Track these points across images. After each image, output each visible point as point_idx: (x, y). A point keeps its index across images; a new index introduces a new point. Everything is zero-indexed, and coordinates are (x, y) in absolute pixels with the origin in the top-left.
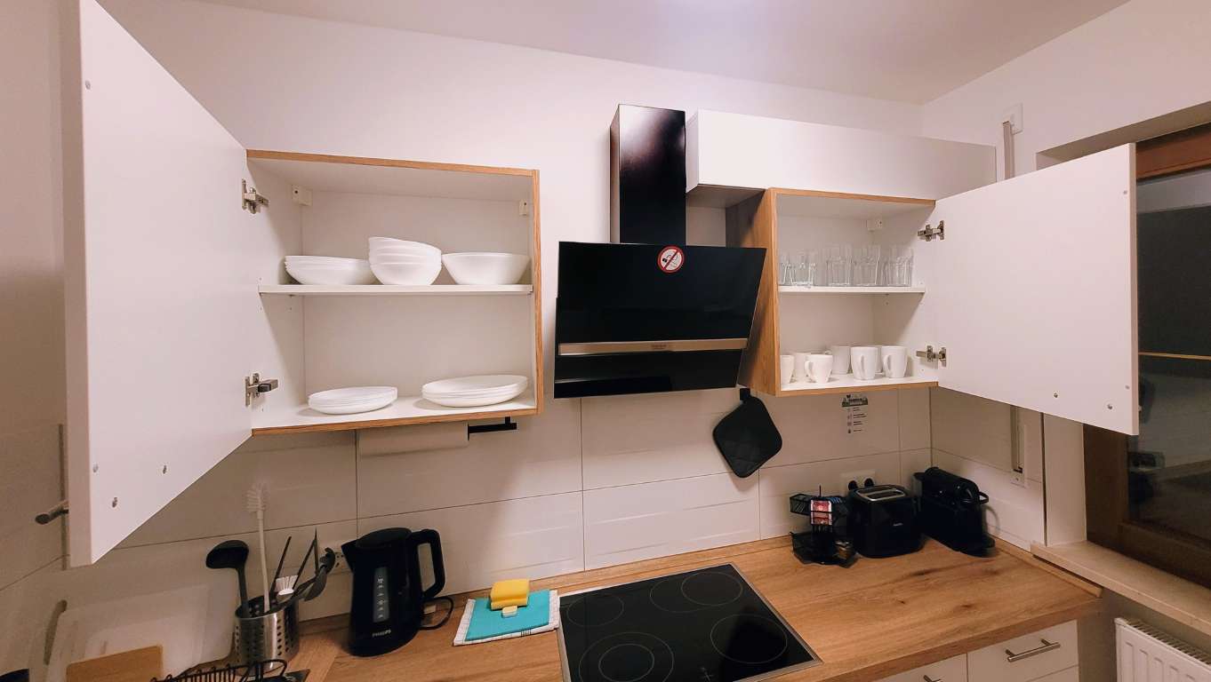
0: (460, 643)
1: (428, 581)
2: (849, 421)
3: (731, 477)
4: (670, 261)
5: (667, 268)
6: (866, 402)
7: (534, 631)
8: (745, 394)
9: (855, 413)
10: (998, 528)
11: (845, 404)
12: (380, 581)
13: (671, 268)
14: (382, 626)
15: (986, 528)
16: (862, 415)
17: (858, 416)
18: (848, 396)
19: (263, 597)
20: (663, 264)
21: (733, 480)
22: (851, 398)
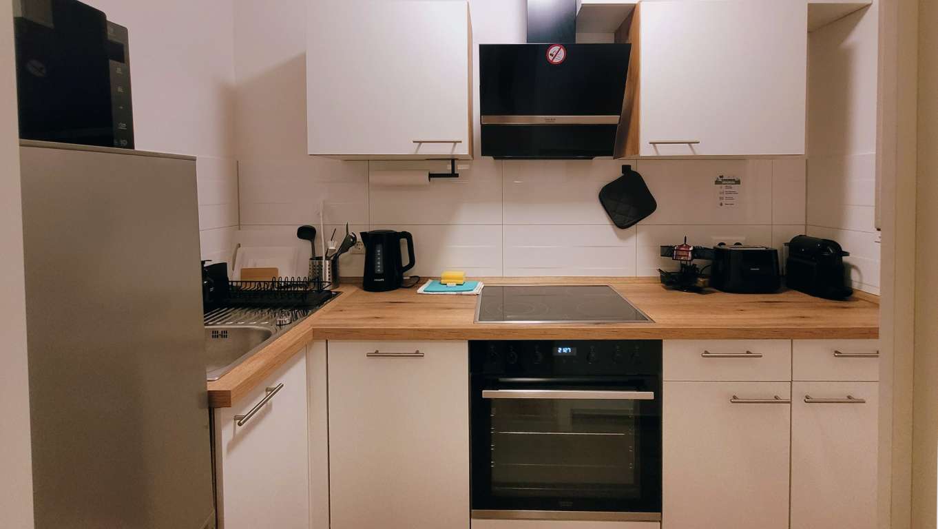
0: (421, 292)
1: (405, 261)
2: (722, 196)
3: (613, 227)
4: (556, 55)
5: (554, 61)
6: (738, 182)
7: (463, 293)
8: (626, 169)
9: (728, 190)
10: (861, 283)
11: (717, 182)
12: (379, 251)
13: (557, 60)
14: (379, 276)
15: (851, 284)
16: (735, 193)
17: (730, 193)
18: (721, 177)
19: (322, 257)
20: (551, 58)
21: (615, 231)
22: (725, 178)
